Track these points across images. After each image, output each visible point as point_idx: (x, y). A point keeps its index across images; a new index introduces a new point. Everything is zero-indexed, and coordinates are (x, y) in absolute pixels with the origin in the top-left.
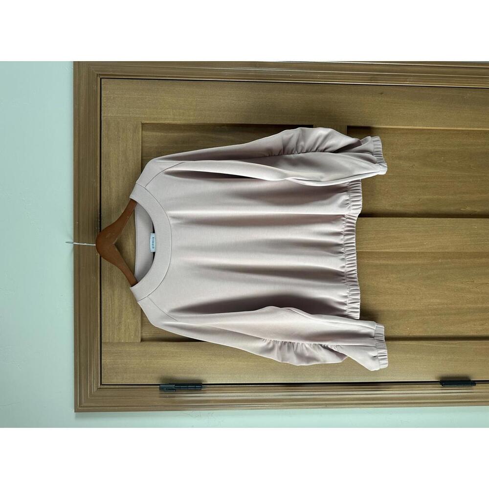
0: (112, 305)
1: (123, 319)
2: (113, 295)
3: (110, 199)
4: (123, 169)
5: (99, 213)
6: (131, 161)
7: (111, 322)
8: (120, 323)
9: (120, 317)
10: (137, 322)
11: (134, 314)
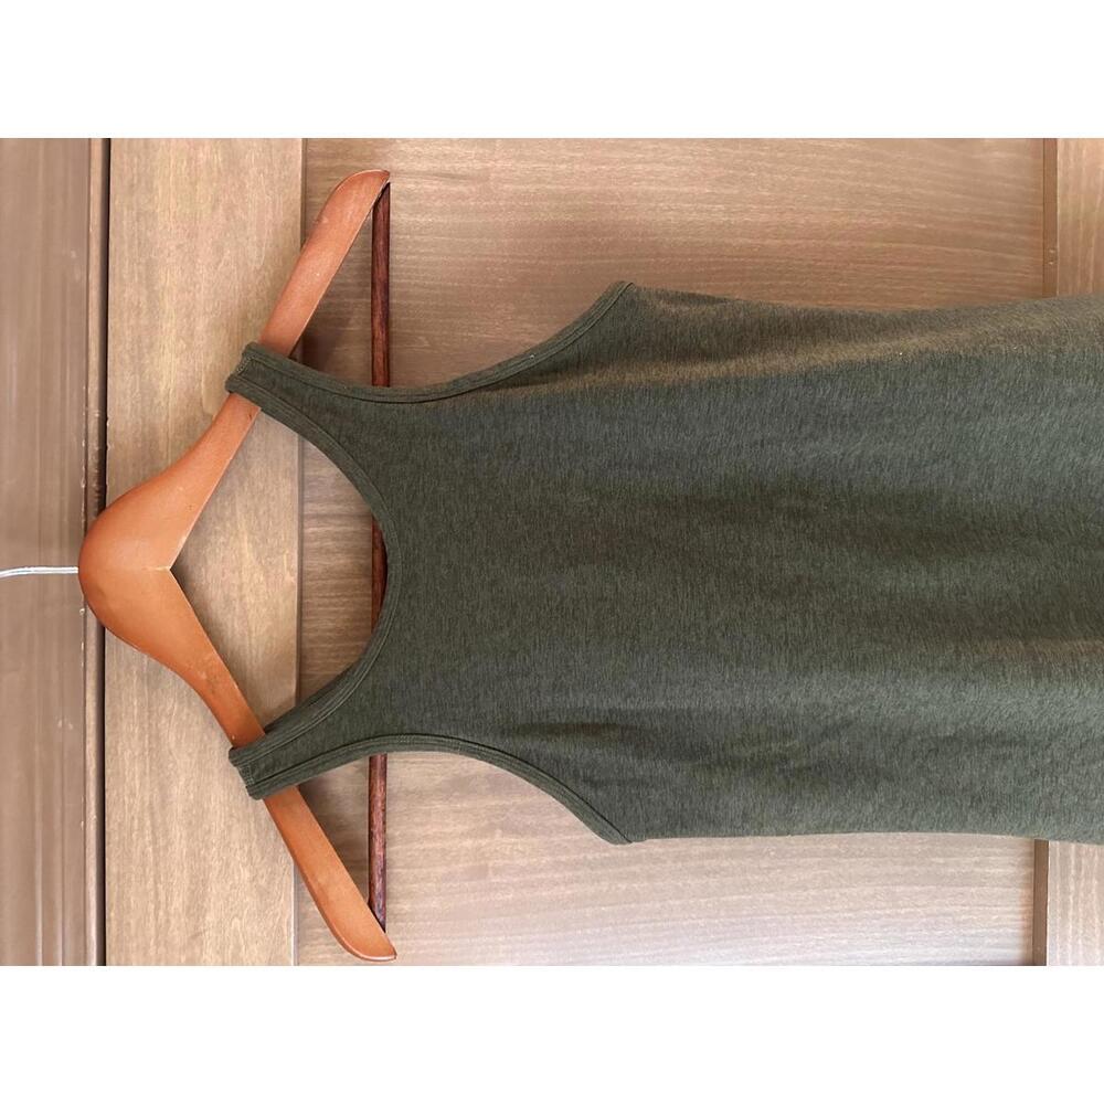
0: (155, 851)
1: (210, 918)
2: (164, 803)
3: (151, 346)
4: (214, 208)
5: (95, 413)
6: (253, 171)
7: (153, 931)
8: (196, 935)
9: (196, 908)
10: (280, 930)
11: (263, 894)
